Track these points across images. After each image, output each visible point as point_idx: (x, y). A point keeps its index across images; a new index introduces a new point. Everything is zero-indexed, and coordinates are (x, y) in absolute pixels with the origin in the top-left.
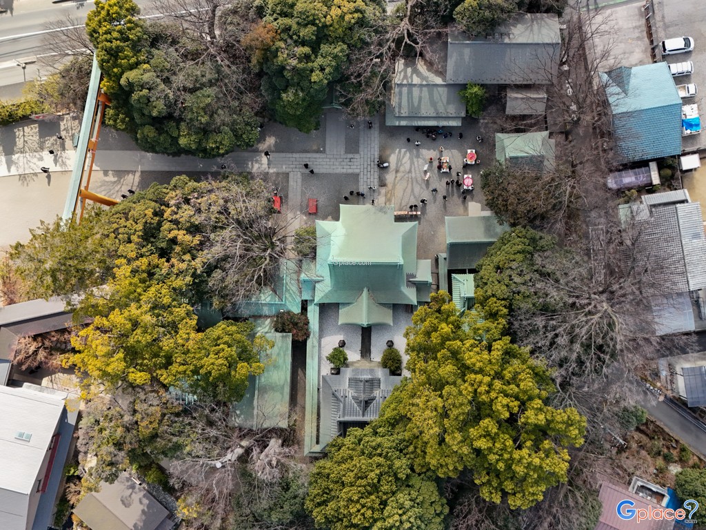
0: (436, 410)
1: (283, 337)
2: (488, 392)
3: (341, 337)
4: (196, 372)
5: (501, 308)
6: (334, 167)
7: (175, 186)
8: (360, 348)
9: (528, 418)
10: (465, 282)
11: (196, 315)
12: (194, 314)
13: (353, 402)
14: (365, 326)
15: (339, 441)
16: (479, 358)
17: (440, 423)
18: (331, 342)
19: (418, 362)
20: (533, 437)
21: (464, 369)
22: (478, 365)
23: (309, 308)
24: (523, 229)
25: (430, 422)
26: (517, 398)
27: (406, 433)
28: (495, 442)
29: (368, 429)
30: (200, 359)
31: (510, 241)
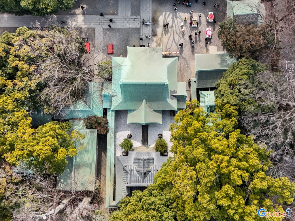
0: (191, 179)
1: (91, 132)
2: (227, 167)
3: (129, 132)
4: (30, 155)
5: (234, 111)
6: (124, 24)
7: (19, 33)
8: (141, 139)
9: (255, 184)
10: (208, 96)
11: (31, 117)
12: (30, 116)
13: (136, 173)
14: (144, 124)
15: (127, 199)
16: (221, 144)
17: (194, 188)
18: (123, 135)
19: (179, 146)
20: (258, 197)
21: (211, 151)
22: (220, 148)
23: (108, 114)
24: (246, 60)
25: (188, 187)
26: (247, 171)
27: (171, 194)
28: (232, 201)
29: (146, 192)
30: (33, 146)
31: (238, 67)
